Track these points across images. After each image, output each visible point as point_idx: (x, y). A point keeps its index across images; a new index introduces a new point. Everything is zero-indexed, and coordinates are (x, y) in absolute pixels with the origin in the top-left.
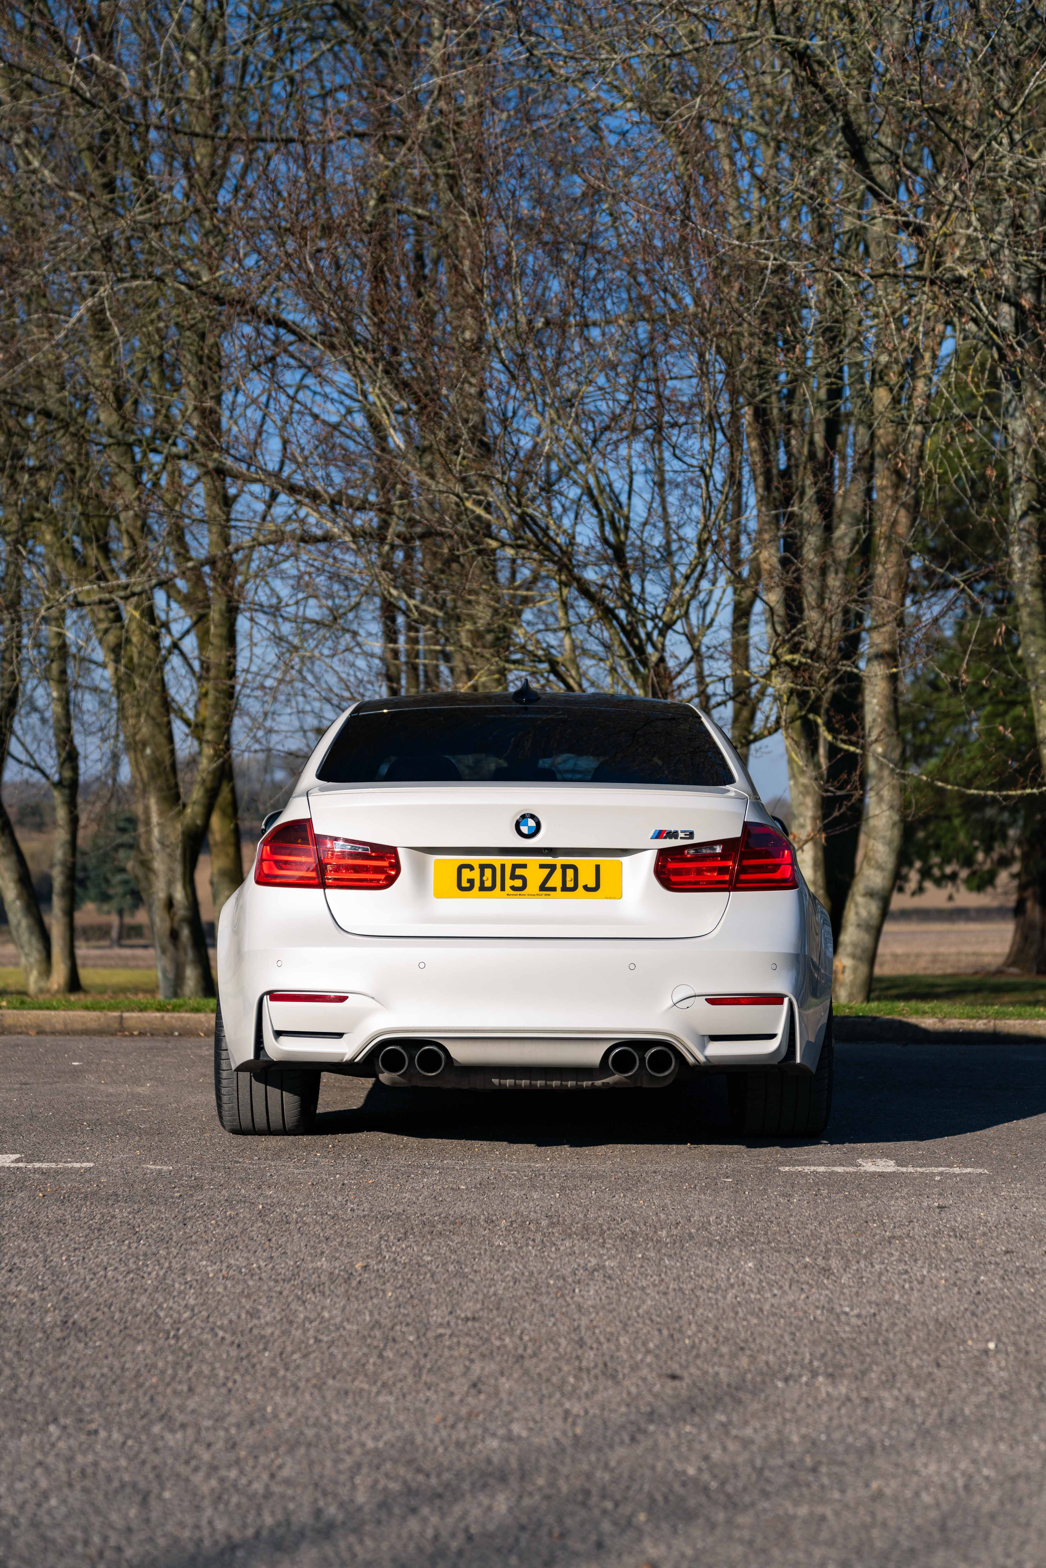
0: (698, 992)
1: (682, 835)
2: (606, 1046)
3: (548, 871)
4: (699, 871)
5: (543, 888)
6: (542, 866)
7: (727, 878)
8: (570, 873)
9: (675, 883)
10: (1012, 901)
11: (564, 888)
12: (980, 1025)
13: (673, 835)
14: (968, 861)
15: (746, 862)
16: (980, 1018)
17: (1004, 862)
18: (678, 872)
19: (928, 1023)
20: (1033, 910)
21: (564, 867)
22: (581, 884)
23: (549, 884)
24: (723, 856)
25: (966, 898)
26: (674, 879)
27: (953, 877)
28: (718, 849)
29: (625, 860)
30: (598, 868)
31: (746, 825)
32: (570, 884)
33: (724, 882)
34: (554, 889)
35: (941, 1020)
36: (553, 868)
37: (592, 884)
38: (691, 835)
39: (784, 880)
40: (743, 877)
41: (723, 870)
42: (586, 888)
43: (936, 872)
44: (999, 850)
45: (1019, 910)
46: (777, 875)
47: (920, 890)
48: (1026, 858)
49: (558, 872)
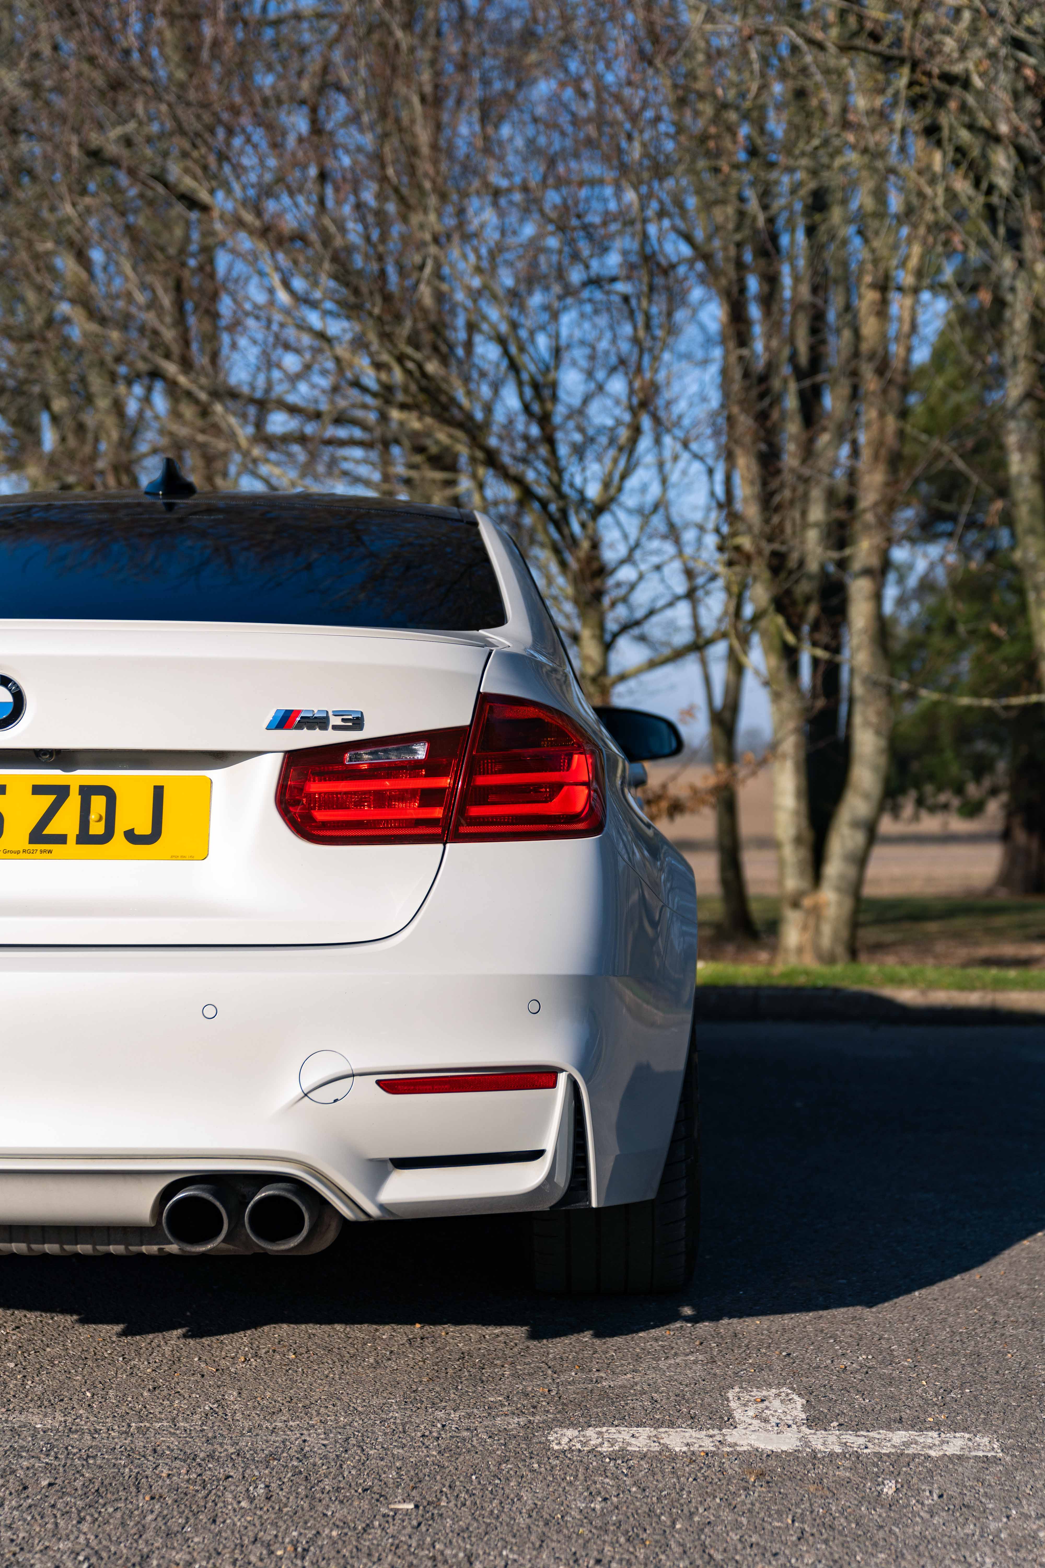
0: (357, 1067)
1: (336, 721)
2: (157, 1186)
3: (48, 800)
4: (381, 799)
5: (38, 836)
6: (38, 790)
7: (438, 813)
8: (98, 804)
9: (325, 825)
10: (998, 826)
11: (85, 837)
12: (974, 999)
13: (319, 722)
14: (959, 790)
15: (481, 780)
16: (972, 989)
17: (994, 792)
18: (331, 802)
19: (907, 996)
20: (1020, 836)
21: (87, 792)
22: (120, 827)
23: (51, 829)
24: (431, 766)
25: (958, 825)
26: (320, 816)
27: (945, 807)
28: (421, 752)
29: (217, 775)
30: (159, 792)
31: (483, 701)
32: (97, 828)
33: (433, 822)
34: (61, 839)
35: (923, 992)
36: (61, 793)
37: (144, 828)
38: (357, 723)
39: (574, 818)
40: (475, 811)
41: (429, 797)
42: (131, 837)
43: (930, 801)
44: (987, 782)
45: (1006, 836)
46: (553, 807)
47: (916, 818)
48: (1013, 788)
49: (74, 802)
